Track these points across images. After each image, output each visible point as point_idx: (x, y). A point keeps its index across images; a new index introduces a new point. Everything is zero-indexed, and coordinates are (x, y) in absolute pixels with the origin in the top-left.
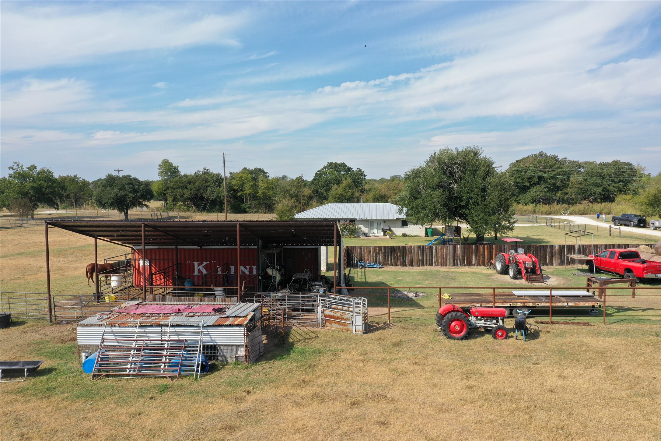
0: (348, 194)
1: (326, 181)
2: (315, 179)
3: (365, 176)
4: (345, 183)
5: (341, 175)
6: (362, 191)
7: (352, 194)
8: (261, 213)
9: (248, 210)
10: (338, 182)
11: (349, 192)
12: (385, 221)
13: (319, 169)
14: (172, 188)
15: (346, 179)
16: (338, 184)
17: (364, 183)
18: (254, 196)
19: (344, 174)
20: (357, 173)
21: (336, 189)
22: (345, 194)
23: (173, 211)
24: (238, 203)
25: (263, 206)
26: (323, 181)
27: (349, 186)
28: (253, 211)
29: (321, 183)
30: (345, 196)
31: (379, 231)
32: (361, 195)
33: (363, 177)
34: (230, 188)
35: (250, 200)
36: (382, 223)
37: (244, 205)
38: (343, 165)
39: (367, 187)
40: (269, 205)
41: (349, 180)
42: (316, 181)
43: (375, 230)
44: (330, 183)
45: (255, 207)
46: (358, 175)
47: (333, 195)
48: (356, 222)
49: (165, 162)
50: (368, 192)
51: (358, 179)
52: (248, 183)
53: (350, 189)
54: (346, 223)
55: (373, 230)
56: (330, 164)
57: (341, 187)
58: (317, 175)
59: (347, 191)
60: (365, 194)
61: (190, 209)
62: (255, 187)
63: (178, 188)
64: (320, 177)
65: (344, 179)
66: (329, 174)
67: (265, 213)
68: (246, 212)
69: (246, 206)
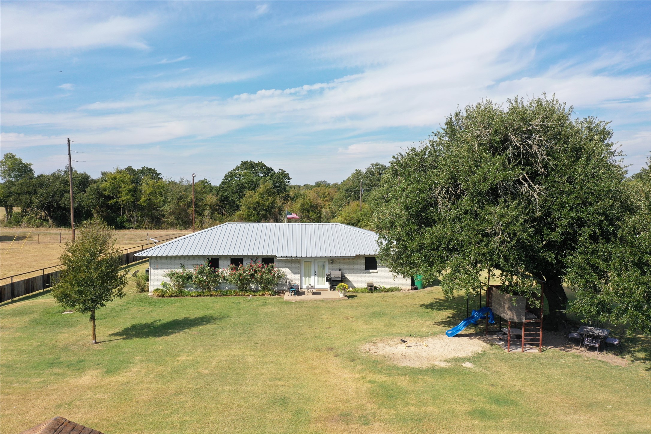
0: (268, 203)
1: (238, 185)
2: (224, 182)
3: (289, 179)
4: (262, 188)
5: (258, 178)
6: (286, 198)
7: (273, 203)
8: (146, 228)
9: (127, 224)
10: (254, 186)
11: (268, 199)
12: (332, 260)
13: (229, 170)
14: (17, 193)
15: (264, 182)
16: (254, 189)
17: (288, 189)
18: (134, 205)
19: (263, 176)
20: (279, 175)
21: (251, 196)
22: (264, 202)
23: (20, 225)
24: (113, 214)
25: (148, 219)
26: (234, 184)
27: (269, 192)
28: (134, 225)
29: (232, 187)
30: (264, 205)
31: (320, 279)
32: (285, 204)
33: (287, 180)
34: (99, 193)
35: (129, 211)
36: (327, 263)
37: (121, 217)
38: (261, 166)
39: (292, 194)
40: (157, 218)
41: (269, 184)
42: (226, 186)
43: (313, 277)
44: (245, 188)
45: (137, 221)
46: (281, 177)
47: (246, 203)
48: (275, 264)
49: (9, 157)
50: (294, 199)
51: (281, 183)
52: (125, 187)
53: (269, 196)
54: (255, 266)
55: (310, 276)
56: (244, 163)
57: (257, 194)
58: (226, 177)
59: (266, 198)
60: (290, 202)
61: (45, 223)
62: (135, 192)
63: (25, 193)
64: (231, 180)
65: (261, 182)
66: (243, 176)
67: (151, 229)
68: (124, 228)
69: (125, 219)
